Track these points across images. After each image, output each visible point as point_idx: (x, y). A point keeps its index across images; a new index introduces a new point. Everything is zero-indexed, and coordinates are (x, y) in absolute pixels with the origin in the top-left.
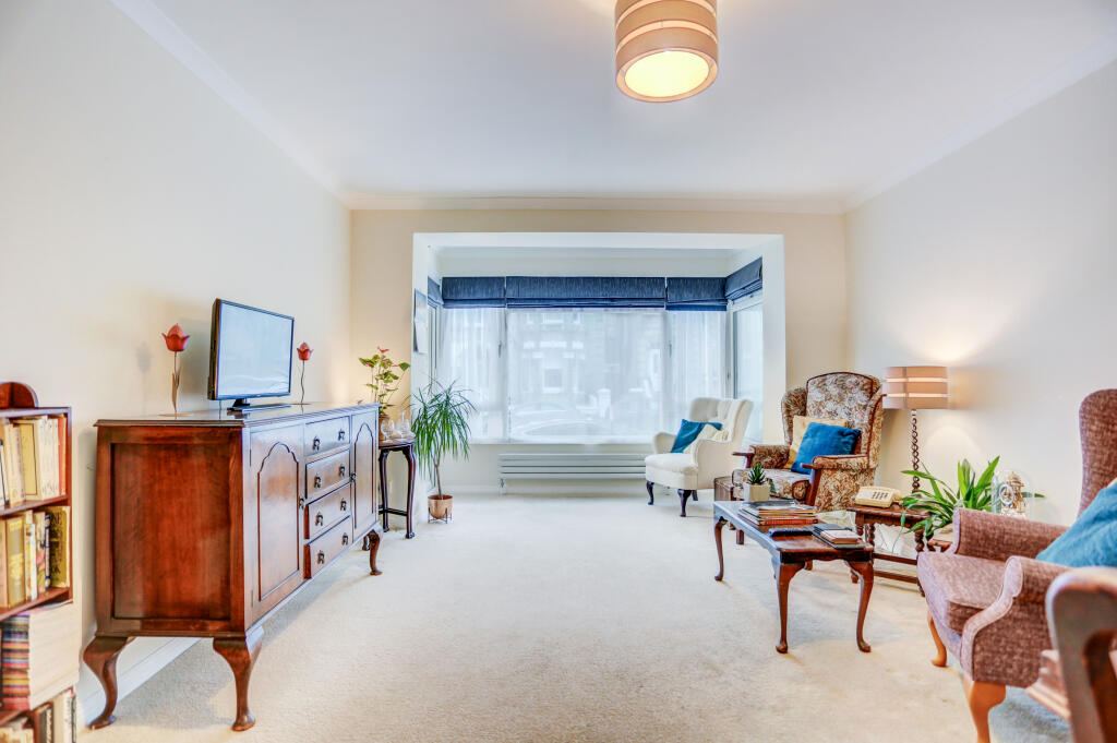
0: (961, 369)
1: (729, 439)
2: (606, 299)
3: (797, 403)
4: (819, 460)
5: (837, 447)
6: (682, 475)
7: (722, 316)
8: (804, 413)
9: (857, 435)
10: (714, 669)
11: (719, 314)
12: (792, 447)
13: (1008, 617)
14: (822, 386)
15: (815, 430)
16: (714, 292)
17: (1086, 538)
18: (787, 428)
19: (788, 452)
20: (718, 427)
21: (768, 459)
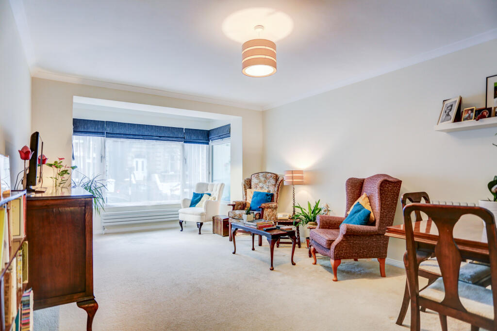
0: (308, 171)
1: (216, 200)
2: (157, 136)
3: (248, 184)
4: (263, 205)
5: (266, 200)
6: (199, 216)
7: (207, 147)
8: (250, 188)
9: (272, 195)
10: (256, 278)
11: (205, 146)
12: (247, 201)
13: (342, 240)
14: (258, 178)
15: (257, 194)
16: (204, 136)
17: (353, 218)
18: (244, 194)
19: (246, 203)
20: (210, 195)
21: (240, 207)
